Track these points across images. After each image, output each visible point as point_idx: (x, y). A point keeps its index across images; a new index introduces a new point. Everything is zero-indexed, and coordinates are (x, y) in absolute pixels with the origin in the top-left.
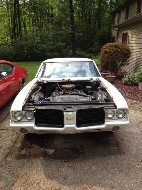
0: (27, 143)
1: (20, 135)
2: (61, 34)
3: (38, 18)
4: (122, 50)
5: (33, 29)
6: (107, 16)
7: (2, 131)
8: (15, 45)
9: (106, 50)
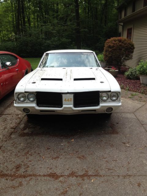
0: (30, 124)
1: (24, 119)
2: (66, 30)
3: (42, 14)
4: (125, 44)
5: (38, 24)
6: (114, 12)
7: (7, 115)
8: (19, 41)
9: (109, 44)
